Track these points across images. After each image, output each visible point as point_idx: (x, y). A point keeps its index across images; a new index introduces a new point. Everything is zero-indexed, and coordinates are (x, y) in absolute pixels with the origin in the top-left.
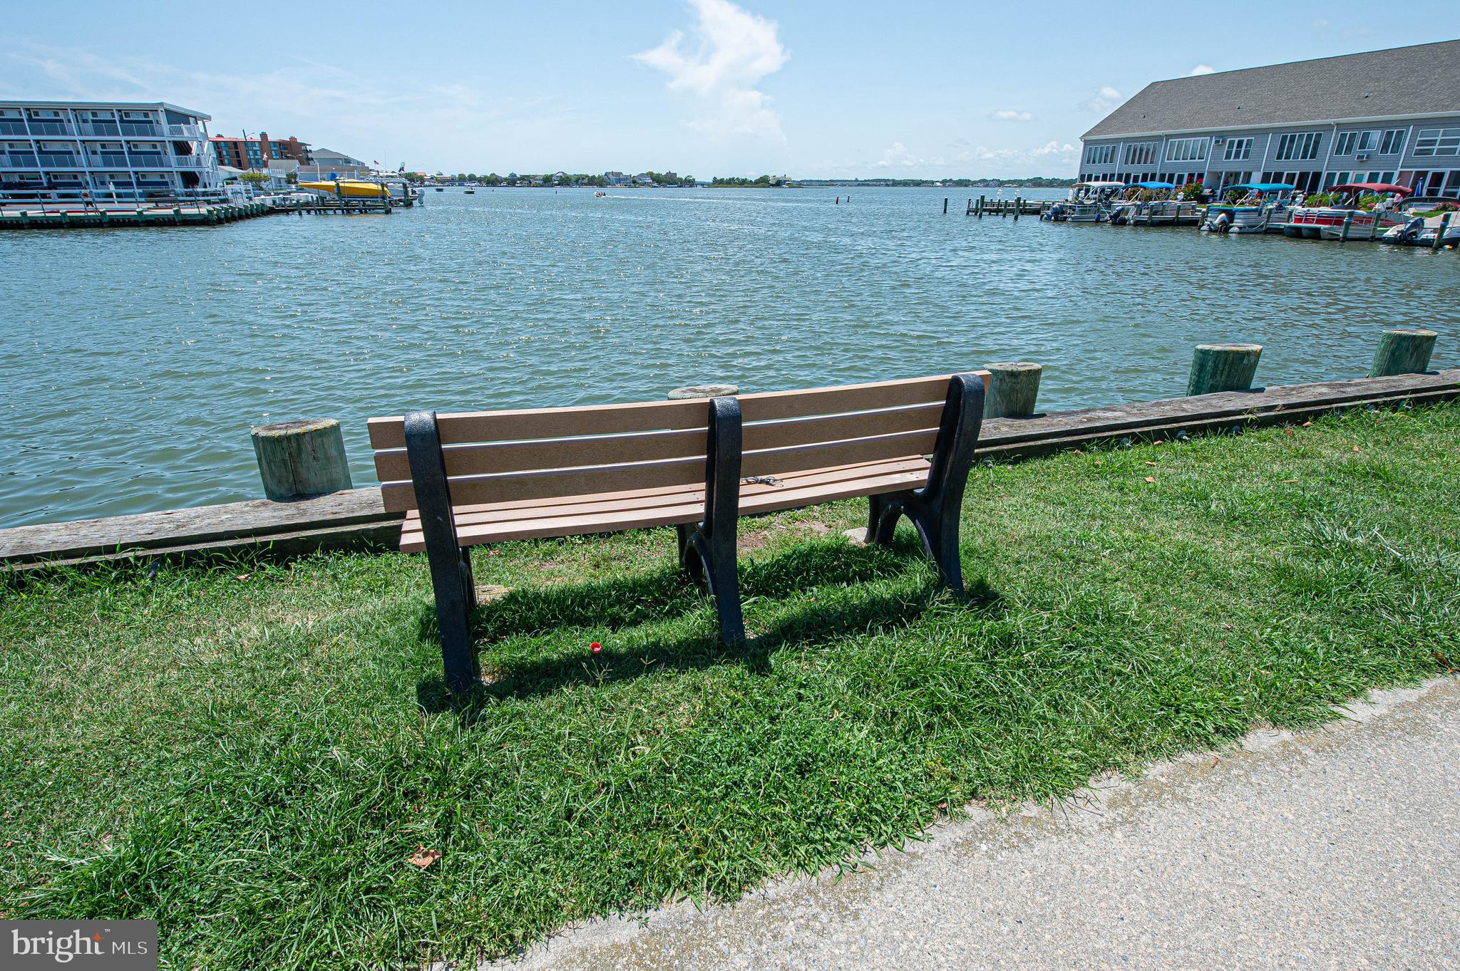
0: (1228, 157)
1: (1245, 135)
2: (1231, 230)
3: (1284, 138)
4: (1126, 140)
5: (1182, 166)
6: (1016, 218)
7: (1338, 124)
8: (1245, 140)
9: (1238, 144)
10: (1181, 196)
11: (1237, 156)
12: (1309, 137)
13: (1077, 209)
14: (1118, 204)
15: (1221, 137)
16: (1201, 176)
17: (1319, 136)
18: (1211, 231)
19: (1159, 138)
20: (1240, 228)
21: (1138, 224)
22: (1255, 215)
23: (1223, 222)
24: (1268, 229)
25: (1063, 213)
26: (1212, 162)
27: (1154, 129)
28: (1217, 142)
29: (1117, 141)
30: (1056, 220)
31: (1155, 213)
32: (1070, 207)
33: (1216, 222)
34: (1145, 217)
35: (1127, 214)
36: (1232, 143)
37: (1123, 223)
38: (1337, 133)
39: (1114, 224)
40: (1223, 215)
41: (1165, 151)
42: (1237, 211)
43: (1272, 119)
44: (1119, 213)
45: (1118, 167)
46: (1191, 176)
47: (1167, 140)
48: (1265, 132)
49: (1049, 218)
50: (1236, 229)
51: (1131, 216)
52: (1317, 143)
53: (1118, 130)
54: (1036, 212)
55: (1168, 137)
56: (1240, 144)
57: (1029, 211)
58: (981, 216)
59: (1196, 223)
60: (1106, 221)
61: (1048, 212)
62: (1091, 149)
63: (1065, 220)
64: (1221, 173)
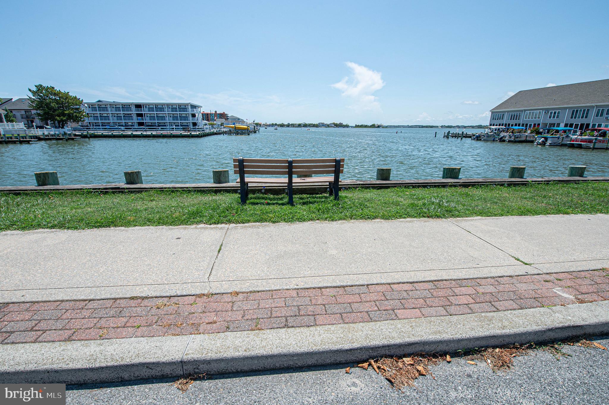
0: (550, 117)
1: (556, 110)
2: (546, 144)
3: (574, 111)
4: (508, 112)
5: (531, 121)
6: (462, 139)
7: (596, 106)
8: (557, 111)
10: (529, 132)
11: (554, 117)
12: (585, 110)
13: (486, 136)
14: (502, 134)
15: (547, 111)
16: (539, 125)
17: (588, 110)
18: (538, 144)
19: (522, 111)
20: (550, 144)
21: (509, 141)
22: (557, 139)
23: (543, 141)
24: (562, 144)
25: (480, 137)
26: (543, 119)
27: (519, 107)
28: (545, 112)
29: (505, 112)
30: (477, 140)
31: (517, 138)
32: (483, 135)
33: (540, 141)
34: (512, 139)
35: (505, 138)
36: (551, 113)
37: (504, 141)
38: (596, 109)
39: (500, 141)
40: (543, 139)
41: (524, 116)
42: (549, 137)
43: (569, 104)
44: (502, 138)
45: (505, 121)
46: (535, 125)
47: (525, 112)
48: (565, 108)
49: (474, 139)
50: (548, 144)
51: (507, 139)
52: (587, 113)
53: (505, 108)
54: (470, 137)
55: (525, 110)
56: (555, 113)
57: (467, 136)
58: (448, 138)
59: (532, 142)
60: (497, 140)
61: (474, 137)
62: (494, 115)
63: (480, 140)
64: (547, 124)
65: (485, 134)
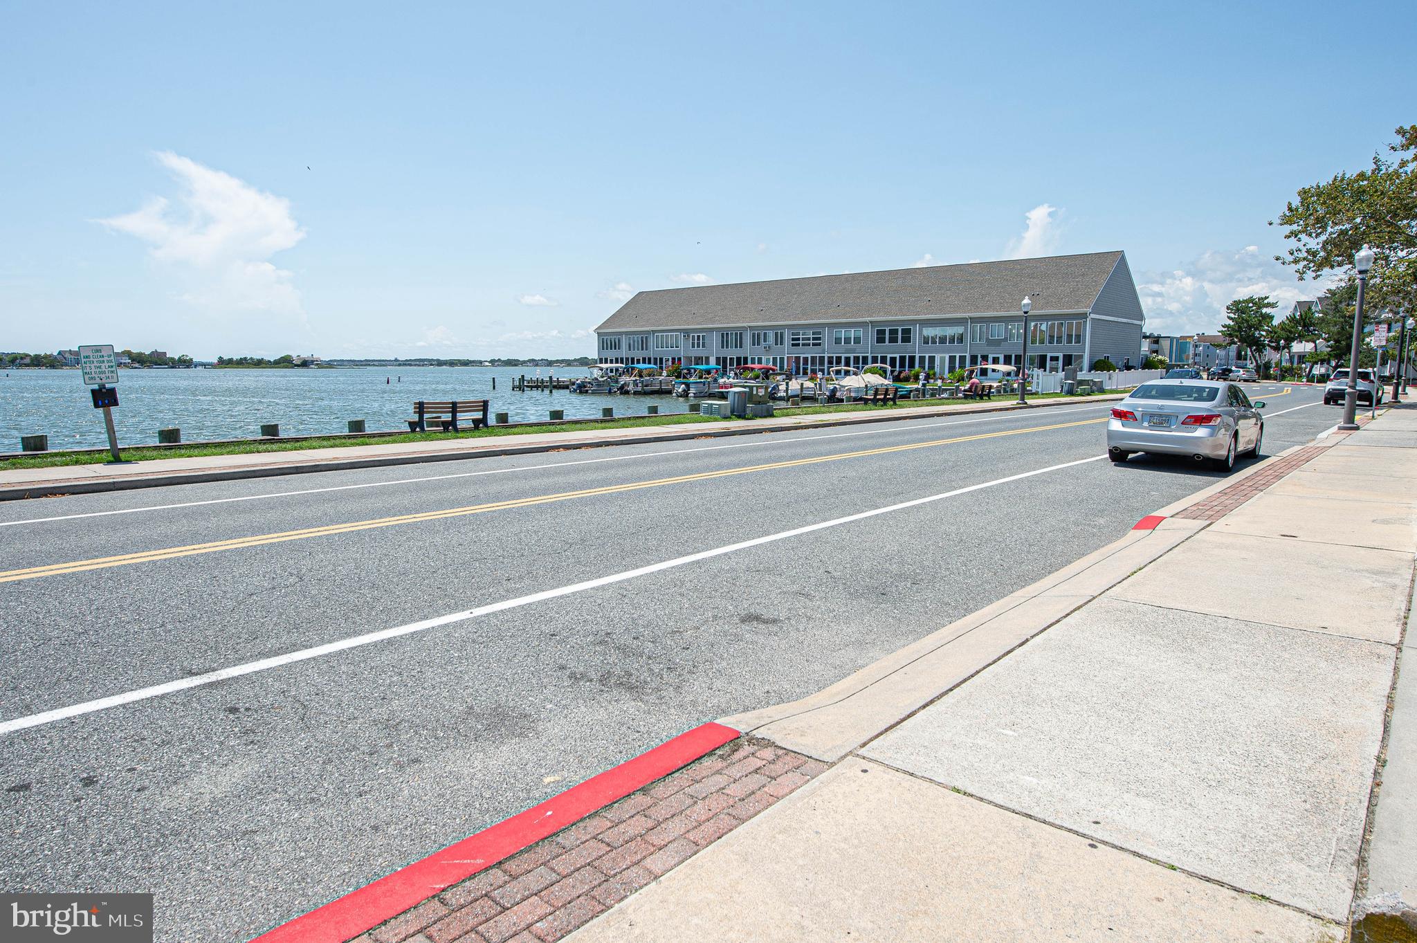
0: (693, 347)
1: (700, 332)
2: (689, 395)
3: (723, 335)
4: (627, 333)
5: (667, 353)
6: (551, 392)
7: (749, 327)
8: (701, 335)
9: (698, 338)
10: (665, 373)
11: (698, 346)
12: (736, 334)
13: (594, 384)
14: (624, 379)
15: (687, 333)
16: (680, 359)
17: (741, 334)
18: (678, 396)
19: (648, 333)
20: (694, 394)
21: (636, 393)
22: (701, 385)
23: (684, 390)
24: (710, 394)
25: (585, 387)
26: (684, 350)
27: (642, 326)
28: (684, 336)
29: (621, 333)
30: (581, 392)
31: (647, 386)
32: (589, 383)
33: (680, 390)
34: (639, 389)
35: (629, 386)
36: (693, 337)
37: (627, 393)
38: (750, 333)
39: (621, 393)
40: (683, 386)
41: (653, 342)
42: (691, 383)
43: (713, 322)
44: (622, 387)
45: (624, 352)
46: (673, 359)
47: (654, 334)
48: (711, 330)
49: (575, 391)
50: (692, 395)
51: (631, 388)
52: (741, 338)
53: (620, 326)
54: (567, 387)
55: (654, 332)
56: (699, 337)
57: (560, 386)
58: (523, 391)
59: (669, 392)
60: (615, 392)
61: (574, 387)
62: (603, 339)
63: (587, 392)
64: (691, 357)
65: (593, 380)
